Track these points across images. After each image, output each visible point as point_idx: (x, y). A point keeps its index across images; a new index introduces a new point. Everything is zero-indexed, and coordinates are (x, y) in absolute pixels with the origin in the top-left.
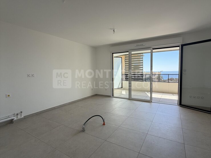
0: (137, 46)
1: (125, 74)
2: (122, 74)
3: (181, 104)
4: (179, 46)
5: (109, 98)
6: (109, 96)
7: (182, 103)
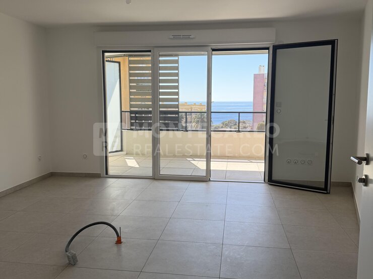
0: (175, 37)
1: (131, 112)
2: (121, 112)
3: (271, 179)
4: (268, 49)
5: (98, 181)
6: (97, 176)
7: (274, 178)
